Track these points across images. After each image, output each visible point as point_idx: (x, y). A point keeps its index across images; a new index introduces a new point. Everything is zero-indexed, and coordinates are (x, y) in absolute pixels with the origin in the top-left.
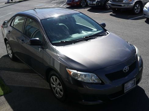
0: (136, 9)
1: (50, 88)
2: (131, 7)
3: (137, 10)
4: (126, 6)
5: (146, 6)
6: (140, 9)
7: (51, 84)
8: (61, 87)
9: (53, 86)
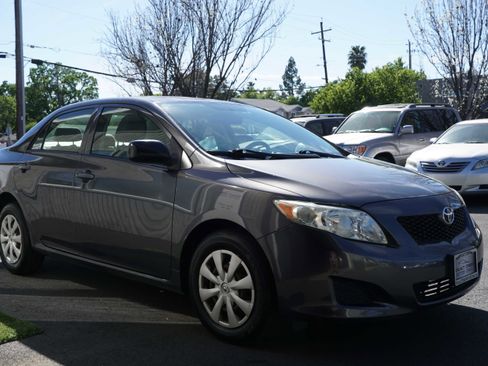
5: (409, 159)
7: (201, 289)
8: (246, 282)
9: (205, 293)
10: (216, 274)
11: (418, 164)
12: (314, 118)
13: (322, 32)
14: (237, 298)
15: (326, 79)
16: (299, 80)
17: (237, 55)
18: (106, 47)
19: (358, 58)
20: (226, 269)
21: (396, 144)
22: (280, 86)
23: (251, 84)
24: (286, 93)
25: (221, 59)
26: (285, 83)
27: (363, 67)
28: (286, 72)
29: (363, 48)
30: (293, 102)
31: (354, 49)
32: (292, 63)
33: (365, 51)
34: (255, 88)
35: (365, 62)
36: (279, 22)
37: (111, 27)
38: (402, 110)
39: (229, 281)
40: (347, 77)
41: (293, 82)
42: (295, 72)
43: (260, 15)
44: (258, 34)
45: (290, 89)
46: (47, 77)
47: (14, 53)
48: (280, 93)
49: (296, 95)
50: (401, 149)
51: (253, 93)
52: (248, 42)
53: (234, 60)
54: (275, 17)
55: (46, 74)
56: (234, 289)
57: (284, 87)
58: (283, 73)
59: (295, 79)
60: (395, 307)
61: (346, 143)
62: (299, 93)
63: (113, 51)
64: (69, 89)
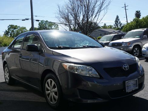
0: (135, 52)
1: (46, 101)
2: (130, 50)
3: (136, 54)
4: (126, 49)
5: (144, 46)
6: (139, 53)
7: (46, 91)
8: (56, 89)
9: (47, 92)
10: (49, 87)
11: (146, 48)
12: (117, 34)
13: (125, 7)
14: (54, 95)
15: (127, 22)
16: (120, 22)
17: (96, 16)
18: (57, 15)
19: (138, 14)
20: (51, 85)
21: (142, 41)
22: (114, 24)
23: (105, 24)
24: (116, 26)
25: (91, 17)
26: (116, 23)
27: (140, 17)
28: (116, 20)
29: (139, 11)
30: (118, 29)
31: (136, 11)
32: (117, 17)
33: (140, 12)
34: (106, 25)
35: (140, 15)
36: (109, 4)
37: (58, 9)
38: (143, 30)
39: (52, 89)
40: (133, 20)
41: (118, 23)
42: (119, 20)
43: (103, 2)
44: (102, 9)
45: (117, 25)
46: (44, 25)
47: (31, 18)
48: (114, 26)
49: (119, 27)
50: (143, 43)
51: (105, 27)
52: (99, 11)
53: (95, 17)
54: (107, 3)
55: (43, 24)
56: (53, 92)
57: (115, 25)
58: (115, 20)
59: (119, 22)
60: (102, 99)
61: (124, 42)
62: (120, 26)
63: (59, 16)
64: (50, 28)
